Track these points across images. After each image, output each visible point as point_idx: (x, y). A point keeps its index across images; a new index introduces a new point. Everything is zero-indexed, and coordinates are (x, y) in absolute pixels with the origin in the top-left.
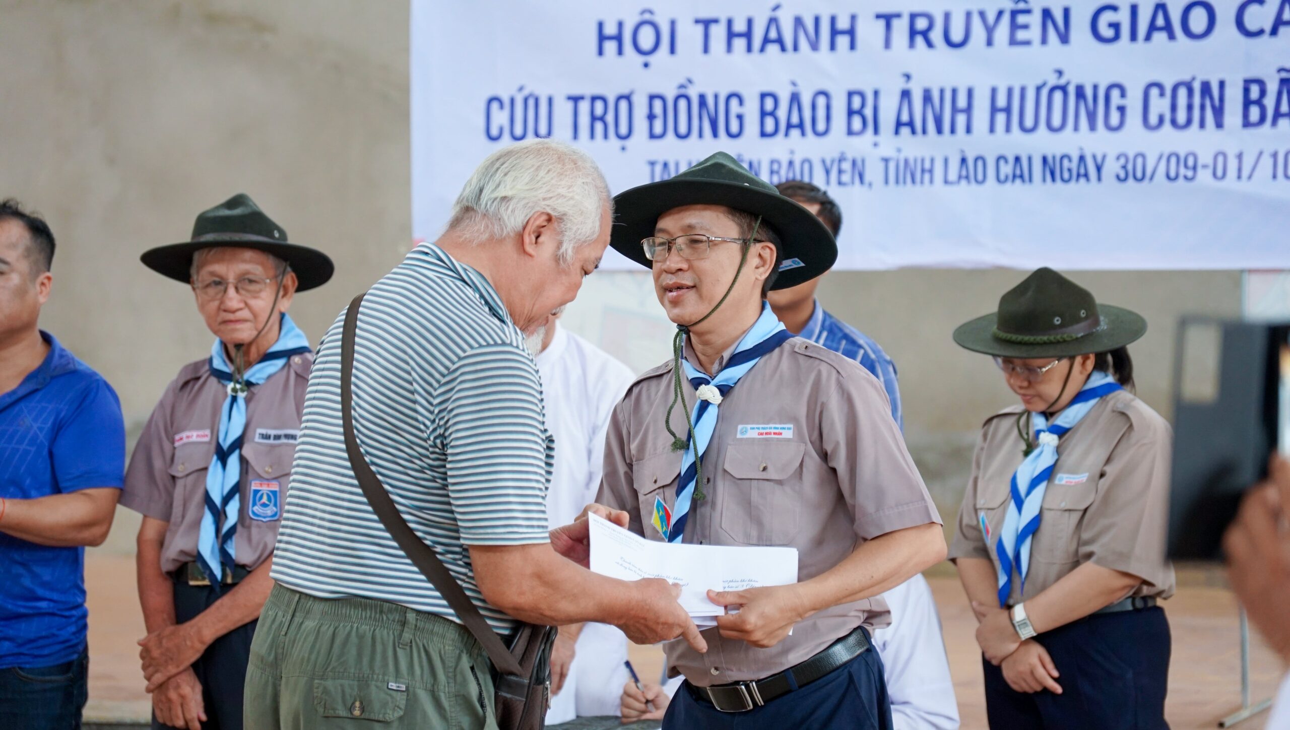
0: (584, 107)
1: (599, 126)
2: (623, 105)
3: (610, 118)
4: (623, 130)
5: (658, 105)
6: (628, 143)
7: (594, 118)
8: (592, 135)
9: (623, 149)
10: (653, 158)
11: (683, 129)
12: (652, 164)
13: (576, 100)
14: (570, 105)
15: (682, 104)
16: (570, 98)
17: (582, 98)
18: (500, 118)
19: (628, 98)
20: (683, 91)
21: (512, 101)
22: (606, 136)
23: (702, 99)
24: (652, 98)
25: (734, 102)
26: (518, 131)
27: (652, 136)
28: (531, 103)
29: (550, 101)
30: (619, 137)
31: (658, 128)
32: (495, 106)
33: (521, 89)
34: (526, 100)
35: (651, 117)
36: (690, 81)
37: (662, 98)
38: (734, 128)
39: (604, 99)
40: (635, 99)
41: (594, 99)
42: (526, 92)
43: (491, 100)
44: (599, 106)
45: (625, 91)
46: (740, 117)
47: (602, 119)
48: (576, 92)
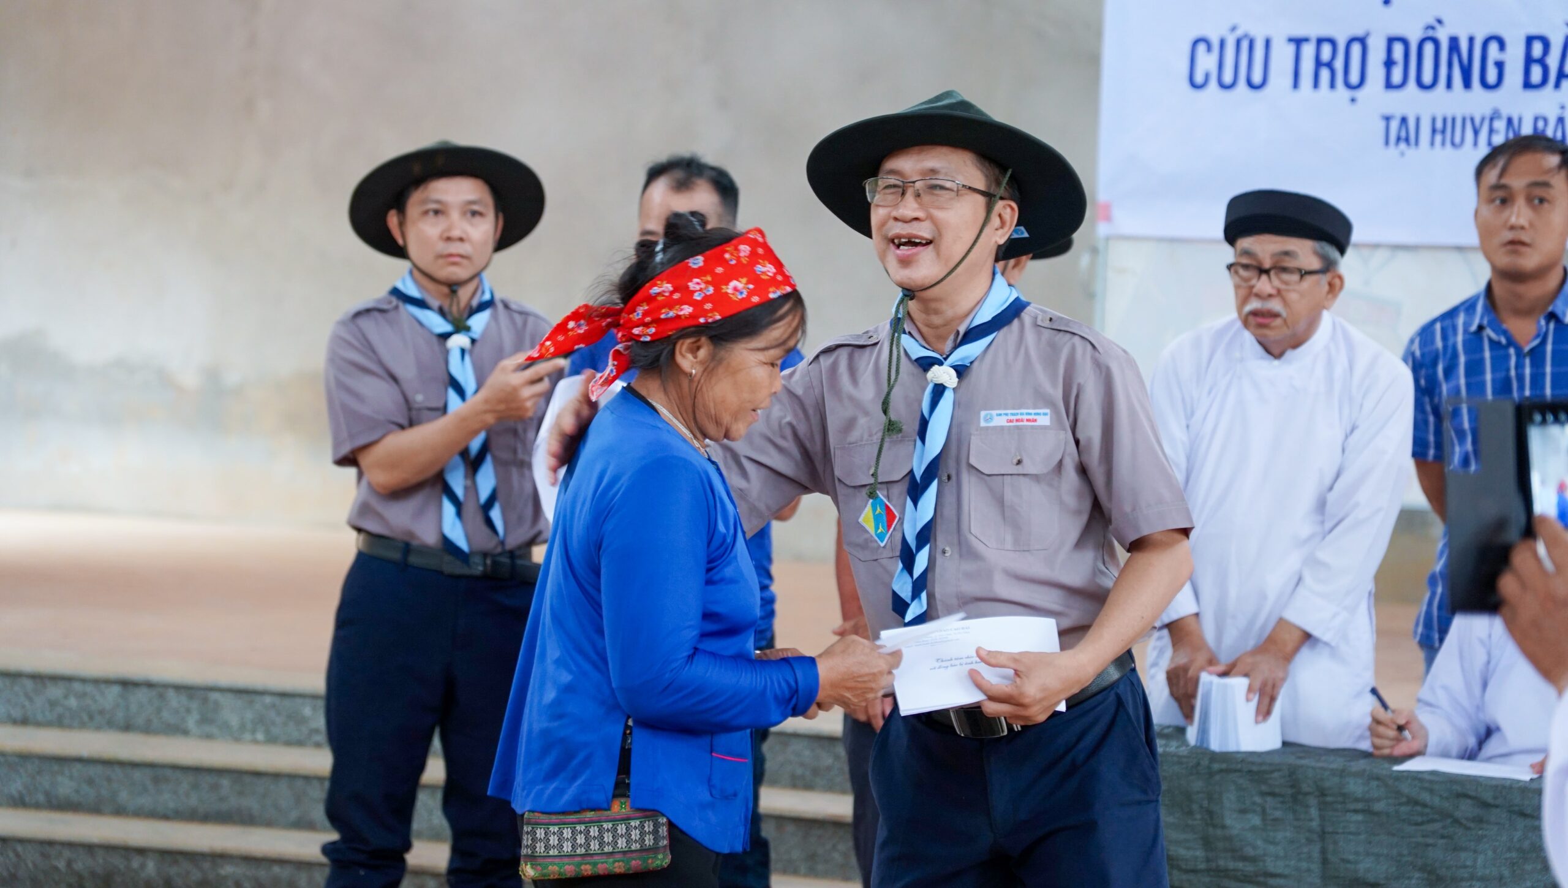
0: (1308, 51)
1: (1325, 74)
2: (1356, 49)
3: (1339, 64)
4: (1354, 78)
5: (1398, 50)
6: (1359, 94)
7: (1319, 63)
8: (1316, 84)
9: (1353, 100)
10: (1388, 111)
11: (1427, 78)
12: (1388, 119)
13: (1298, 42)
14: (1291, 48)
15: (1429, 48)
16: (1291, 40)
17: (1306, 40)
18: (1207, 62)
19: (1362, 41)
20: (1430, 33)
21: (1222, 43)
22: (1332, 85)
23: (1454, 42)
24: (1391, 41)
25: (1493, 47)
26: (1228, 78)
27: (1389, 85)
28: (1245, 45)
29: (1268, 43)
30: (1348, 85)
31: (1397, 75)
32: (1202, 48)
33: (1234, 29)
34: (1238, 42)
35: (1389, 63)
36: (1440, 21)
37: (1405, 42)
38: (1492, 76)
39: (1333, 42)
40: (1371, 42)
41: (1320, 41)
42: (1239, 33)
43: (1196, 42)
44: (1326, 51)
45: (1359, 32)
46: (1500, 65)
47: (1330, 65)
48: (1299, 33)
